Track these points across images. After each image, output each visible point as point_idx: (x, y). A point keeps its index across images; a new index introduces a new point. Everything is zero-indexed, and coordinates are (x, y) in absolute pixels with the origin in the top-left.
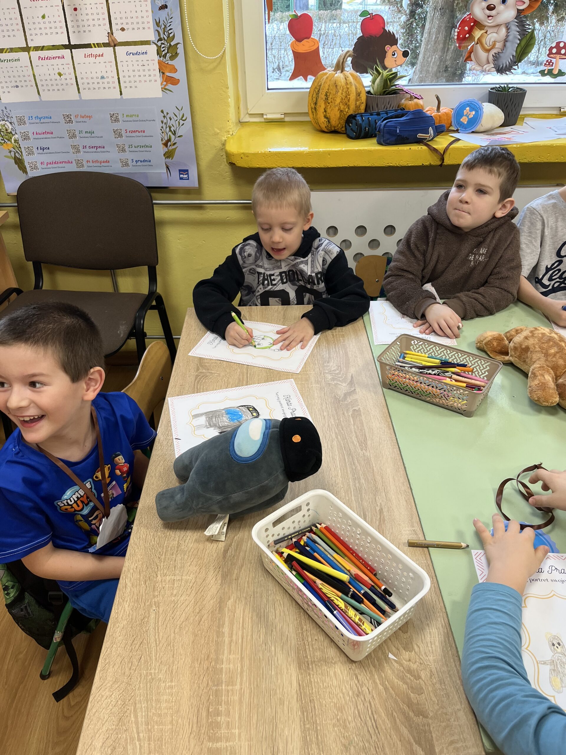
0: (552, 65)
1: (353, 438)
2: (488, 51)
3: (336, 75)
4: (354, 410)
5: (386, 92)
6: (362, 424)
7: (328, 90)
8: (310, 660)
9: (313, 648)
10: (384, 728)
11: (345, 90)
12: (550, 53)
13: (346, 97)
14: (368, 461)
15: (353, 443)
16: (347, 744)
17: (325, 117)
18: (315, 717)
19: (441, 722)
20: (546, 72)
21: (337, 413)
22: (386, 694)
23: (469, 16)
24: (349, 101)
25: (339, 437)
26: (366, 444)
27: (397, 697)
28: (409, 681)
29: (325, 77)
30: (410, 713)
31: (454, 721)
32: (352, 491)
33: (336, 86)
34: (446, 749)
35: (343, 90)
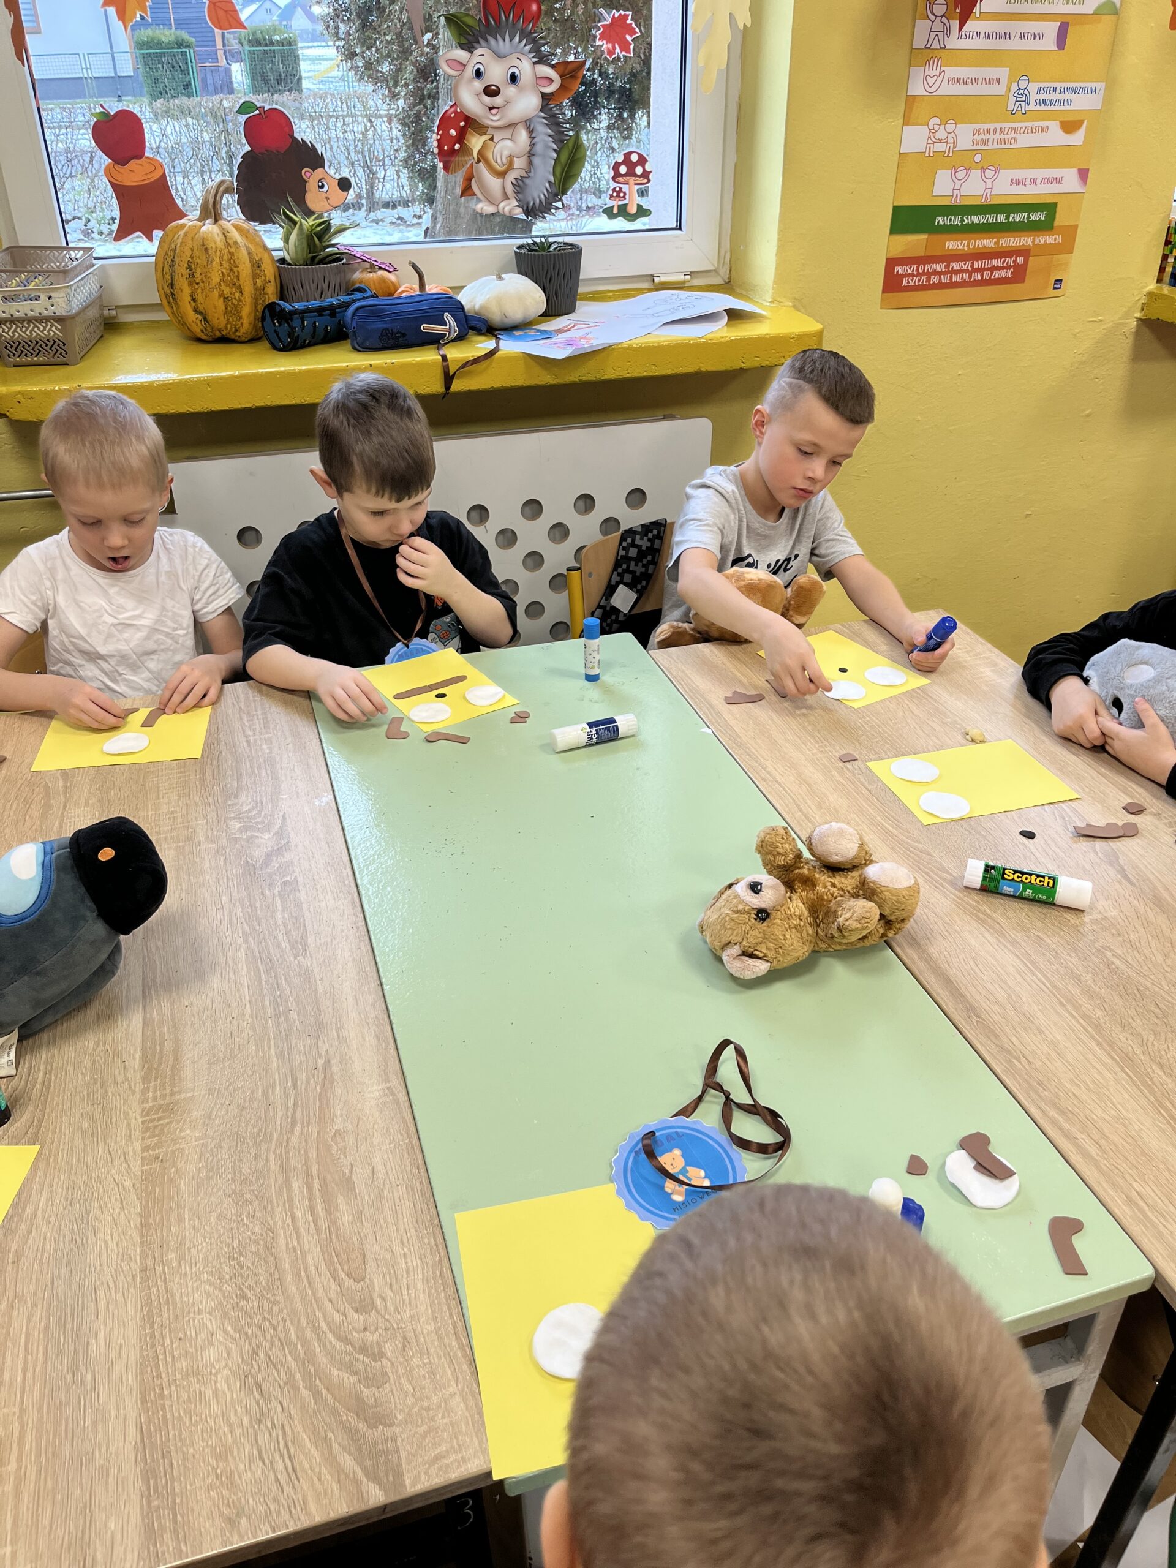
0: (624, 197)
1: (280, 937)
2: (502, 175)
3: (204, 228)
4: (285, 883)
5: (317, 259)
6: (299, 905)
7: (192, 257)
8: (165, 1380)
9: (173, 1357)
10: (307, 1466)
11: (225, 258)
12: (617, 175)
13: (231, 270)
14: (307, 975)
15: (278, 946)
16: (234, 1517)
17: (196, 311)
18: (172, 1483)
19: (417, 1426)
20: (615, 211)
21: (249, 895)
22: (315, 1403)
23: (453, 109)
24: (238, 277)
25: (251, 940)
26: (306, 944)
27: (337, 1404)
28: (361, 1367)
29: (182, 233)
30: (360, 1425)
31: (443, 1417)
32: (272, 1037)
33: (206, 249)
34: (425, 1473)
35: (221, 258)
